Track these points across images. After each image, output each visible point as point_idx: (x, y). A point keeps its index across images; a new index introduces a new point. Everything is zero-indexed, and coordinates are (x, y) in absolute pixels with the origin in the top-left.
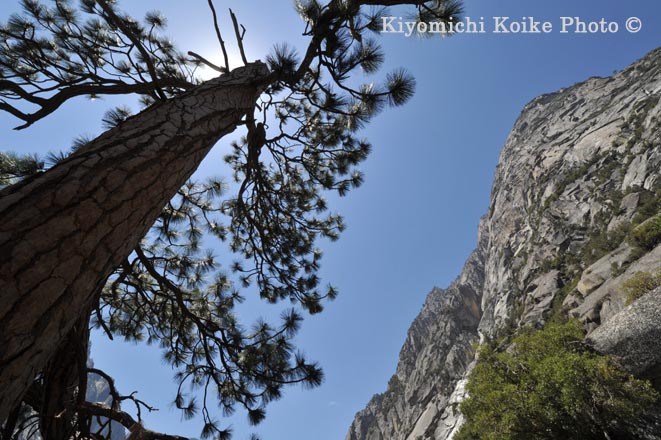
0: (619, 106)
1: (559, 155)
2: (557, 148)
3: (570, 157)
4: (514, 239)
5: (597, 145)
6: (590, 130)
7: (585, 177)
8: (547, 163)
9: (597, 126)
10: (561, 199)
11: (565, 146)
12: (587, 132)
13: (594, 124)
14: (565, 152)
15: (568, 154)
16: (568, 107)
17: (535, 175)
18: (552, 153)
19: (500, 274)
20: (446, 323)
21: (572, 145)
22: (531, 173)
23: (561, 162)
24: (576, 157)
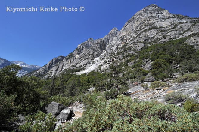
0: (172, 20)
1: (154, 22)
2: (155, 20)
3: (156, 24)
4: (126, 35)
5: (163, 25)
6: (163, 21)
7: (157, 30)
8: (150, 22)
9: (166, 21)
10: (149, 31)
11: (156, 21)
12: (162, 21)
13: (165, 20)
14: (156, 22)
15: (156, 23)
16: (160, 13)
17: (145, 23)
18: (153, 20)
19: (118, 41)
20: (98, 46)
21: (158, 21)
22: (145, 22)
23: (153, 24)
24: (157, 25)
